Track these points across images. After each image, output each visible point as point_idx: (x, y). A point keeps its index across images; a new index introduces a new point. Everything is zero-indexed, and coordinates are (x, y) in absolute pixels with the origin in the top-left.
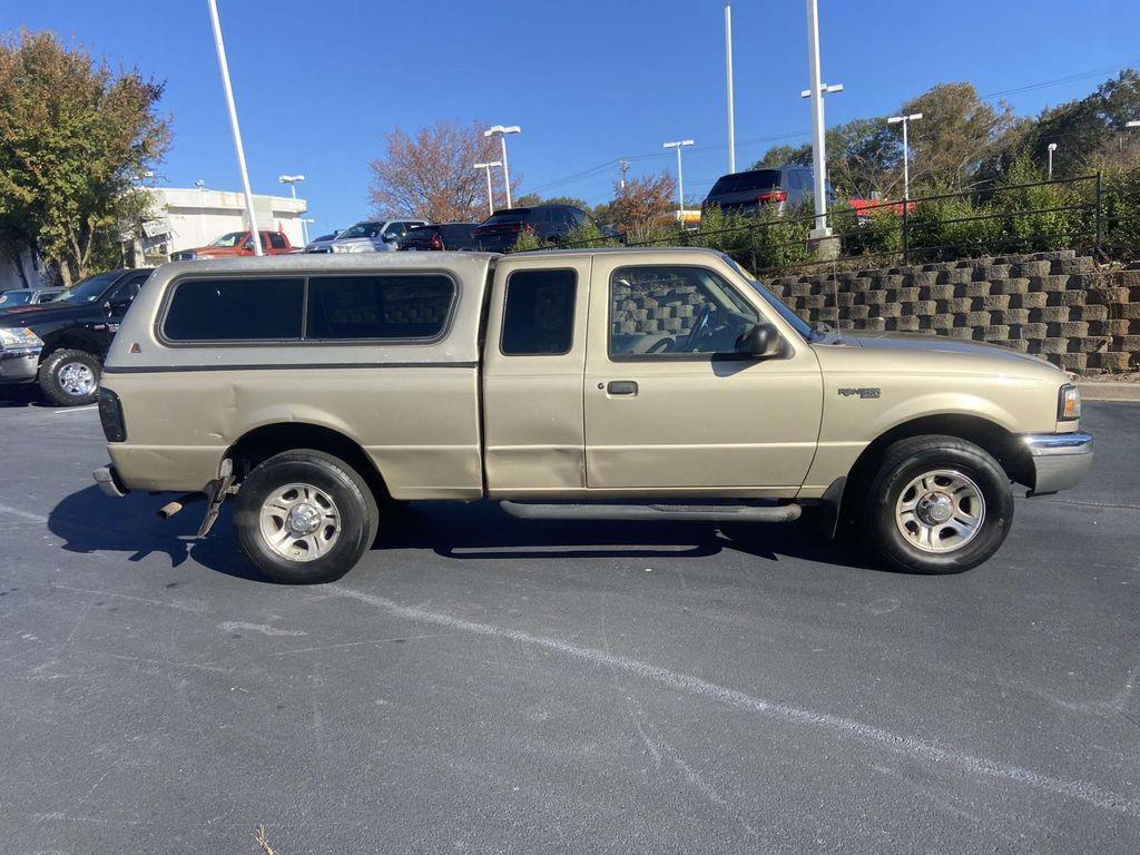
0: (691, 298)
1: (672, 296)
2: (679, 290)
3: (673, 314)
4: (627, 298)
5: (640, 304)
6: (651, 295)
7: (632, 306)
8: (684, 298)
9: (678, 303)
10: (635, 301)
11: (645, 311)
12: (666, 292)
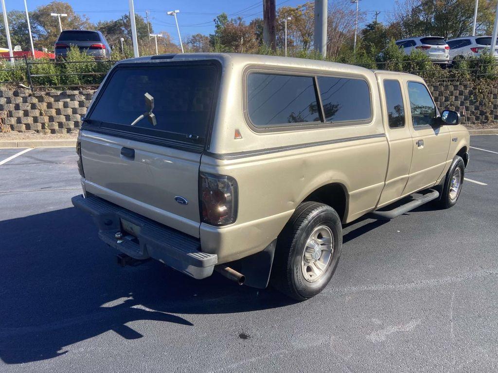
0: (77, 97)
1: (64, 95)
2: (69, 92)
3: (66, 105)
4: (30, 95)
5: (41, 99)
6: (48, 94)
7: (35, 101)
8: (72, 97)
9: (68, 100)
10: (37, 97)
11: (45, 104)
12: (59, 93)
